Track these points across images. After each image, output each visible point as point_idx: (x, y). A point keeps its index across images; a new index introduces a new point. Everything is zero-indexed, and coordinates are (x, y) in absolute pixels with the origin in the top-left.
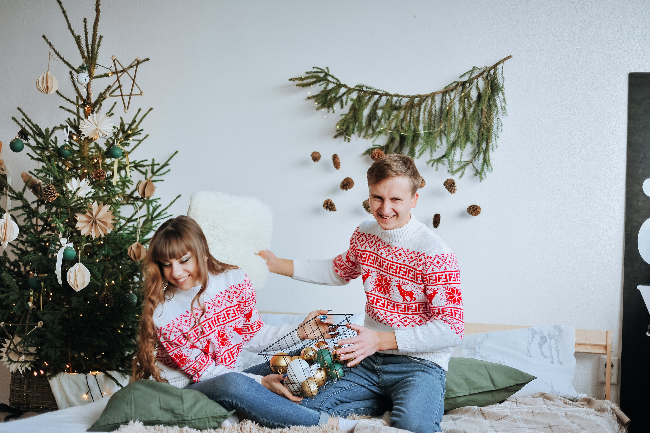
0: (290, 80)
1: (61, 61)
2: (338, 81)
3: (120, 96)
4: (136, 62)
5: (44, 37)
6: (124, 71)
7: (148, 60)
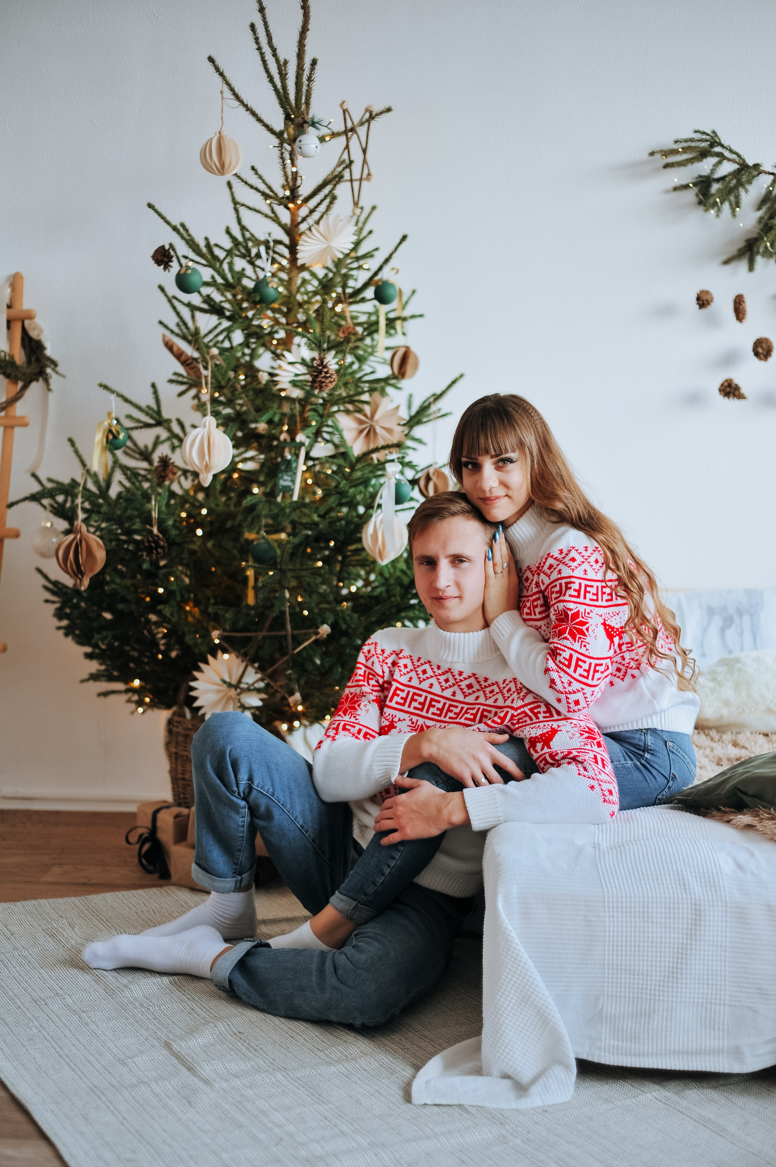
0: (652, 154)
1: (242, 109)
2: (739, 156)
3: (347, 181)
4: (367, 115)
5: (211, 60)
6: (353, 130)
7: (389, 110)
